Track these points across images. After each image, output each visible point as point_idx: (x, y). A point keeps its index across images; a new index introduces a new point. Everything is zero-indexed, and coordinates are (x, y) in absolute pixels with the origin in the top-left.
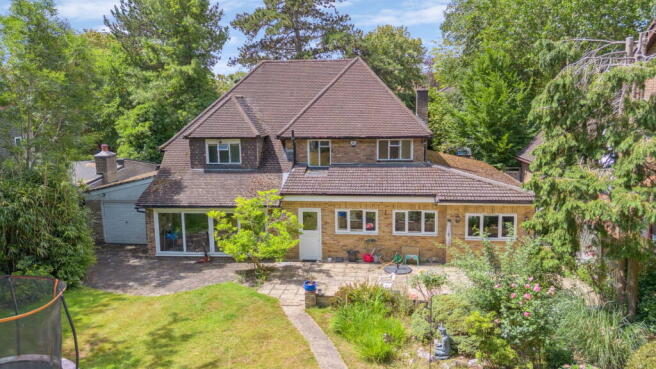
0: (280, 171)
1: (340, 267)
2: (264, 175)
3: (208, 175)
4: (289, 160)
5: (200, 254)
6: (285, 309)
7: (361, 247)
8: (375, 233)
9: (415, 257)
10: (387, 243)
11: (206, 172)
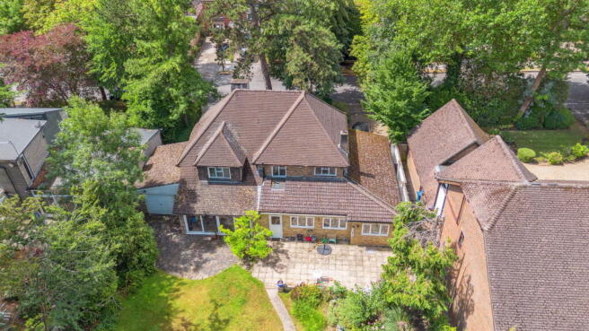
0: (255, 184)
1: (293, 245)
2: (246, 187)
3: (211, 186)
4: (261, 176)
5: (214, 234)
6: (268, 291)
7: (305, 233)
8: (312, 227)
9: (333, 240)
10: (319, 232)
11: (210, 183)
